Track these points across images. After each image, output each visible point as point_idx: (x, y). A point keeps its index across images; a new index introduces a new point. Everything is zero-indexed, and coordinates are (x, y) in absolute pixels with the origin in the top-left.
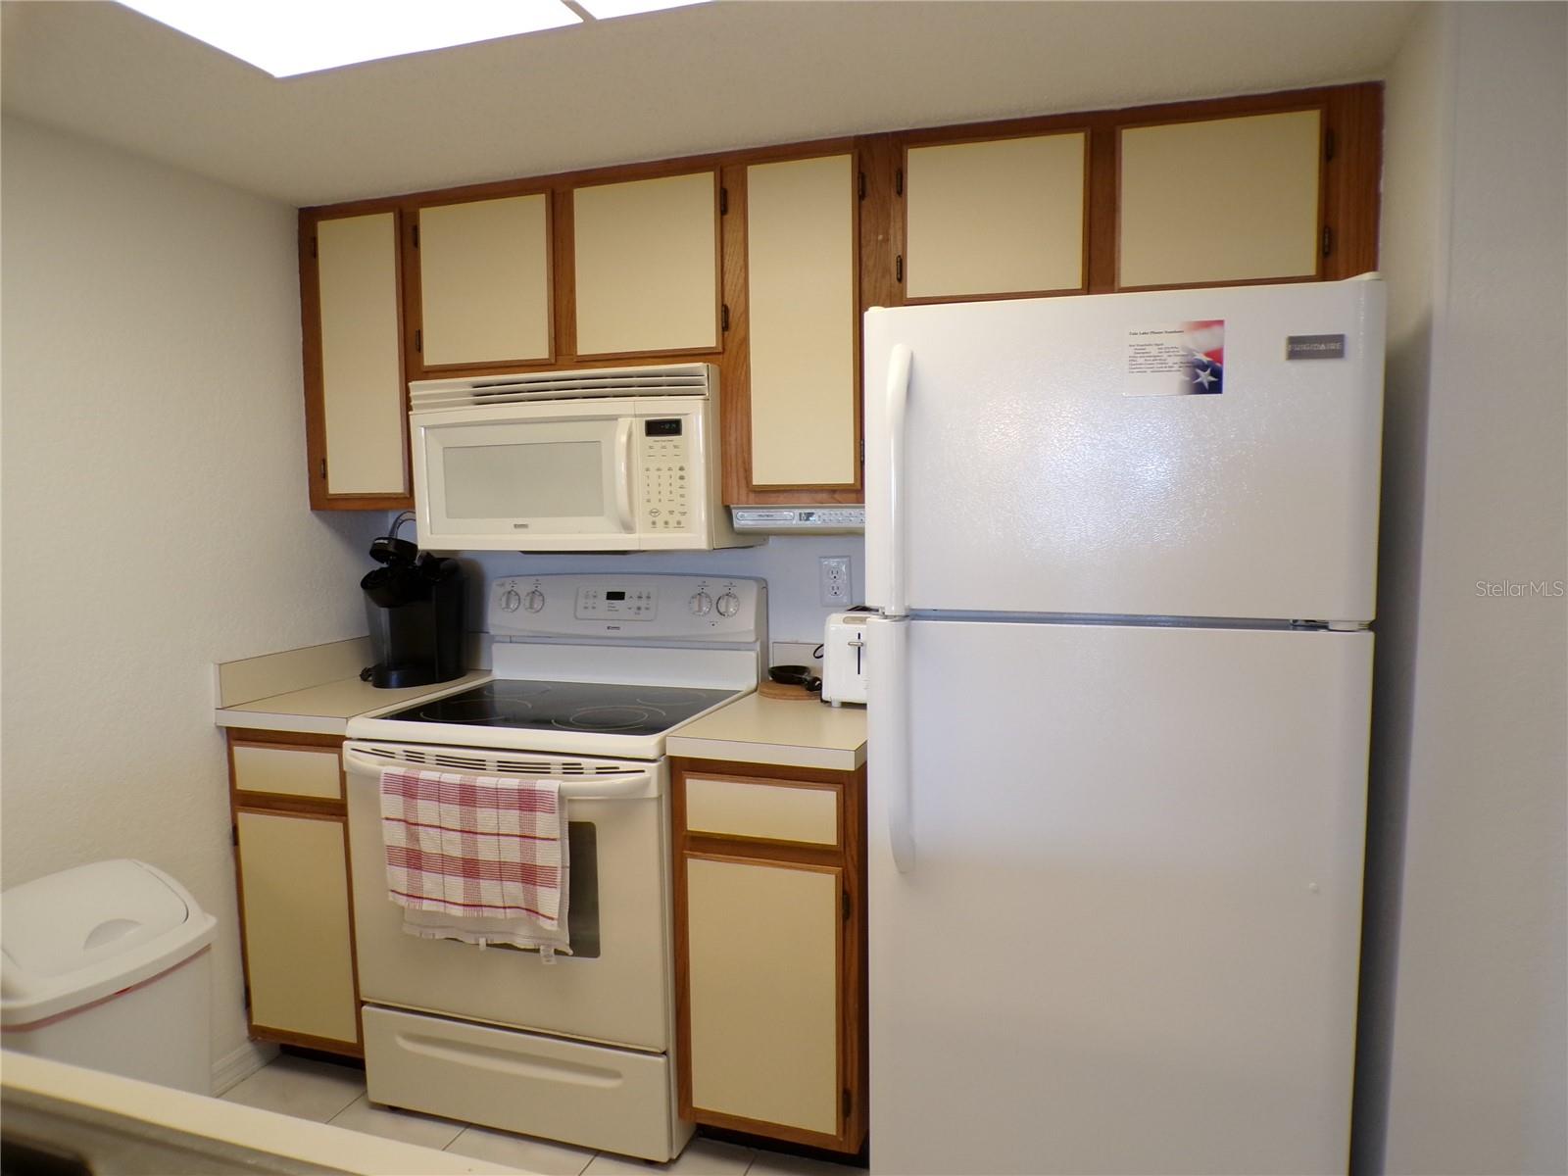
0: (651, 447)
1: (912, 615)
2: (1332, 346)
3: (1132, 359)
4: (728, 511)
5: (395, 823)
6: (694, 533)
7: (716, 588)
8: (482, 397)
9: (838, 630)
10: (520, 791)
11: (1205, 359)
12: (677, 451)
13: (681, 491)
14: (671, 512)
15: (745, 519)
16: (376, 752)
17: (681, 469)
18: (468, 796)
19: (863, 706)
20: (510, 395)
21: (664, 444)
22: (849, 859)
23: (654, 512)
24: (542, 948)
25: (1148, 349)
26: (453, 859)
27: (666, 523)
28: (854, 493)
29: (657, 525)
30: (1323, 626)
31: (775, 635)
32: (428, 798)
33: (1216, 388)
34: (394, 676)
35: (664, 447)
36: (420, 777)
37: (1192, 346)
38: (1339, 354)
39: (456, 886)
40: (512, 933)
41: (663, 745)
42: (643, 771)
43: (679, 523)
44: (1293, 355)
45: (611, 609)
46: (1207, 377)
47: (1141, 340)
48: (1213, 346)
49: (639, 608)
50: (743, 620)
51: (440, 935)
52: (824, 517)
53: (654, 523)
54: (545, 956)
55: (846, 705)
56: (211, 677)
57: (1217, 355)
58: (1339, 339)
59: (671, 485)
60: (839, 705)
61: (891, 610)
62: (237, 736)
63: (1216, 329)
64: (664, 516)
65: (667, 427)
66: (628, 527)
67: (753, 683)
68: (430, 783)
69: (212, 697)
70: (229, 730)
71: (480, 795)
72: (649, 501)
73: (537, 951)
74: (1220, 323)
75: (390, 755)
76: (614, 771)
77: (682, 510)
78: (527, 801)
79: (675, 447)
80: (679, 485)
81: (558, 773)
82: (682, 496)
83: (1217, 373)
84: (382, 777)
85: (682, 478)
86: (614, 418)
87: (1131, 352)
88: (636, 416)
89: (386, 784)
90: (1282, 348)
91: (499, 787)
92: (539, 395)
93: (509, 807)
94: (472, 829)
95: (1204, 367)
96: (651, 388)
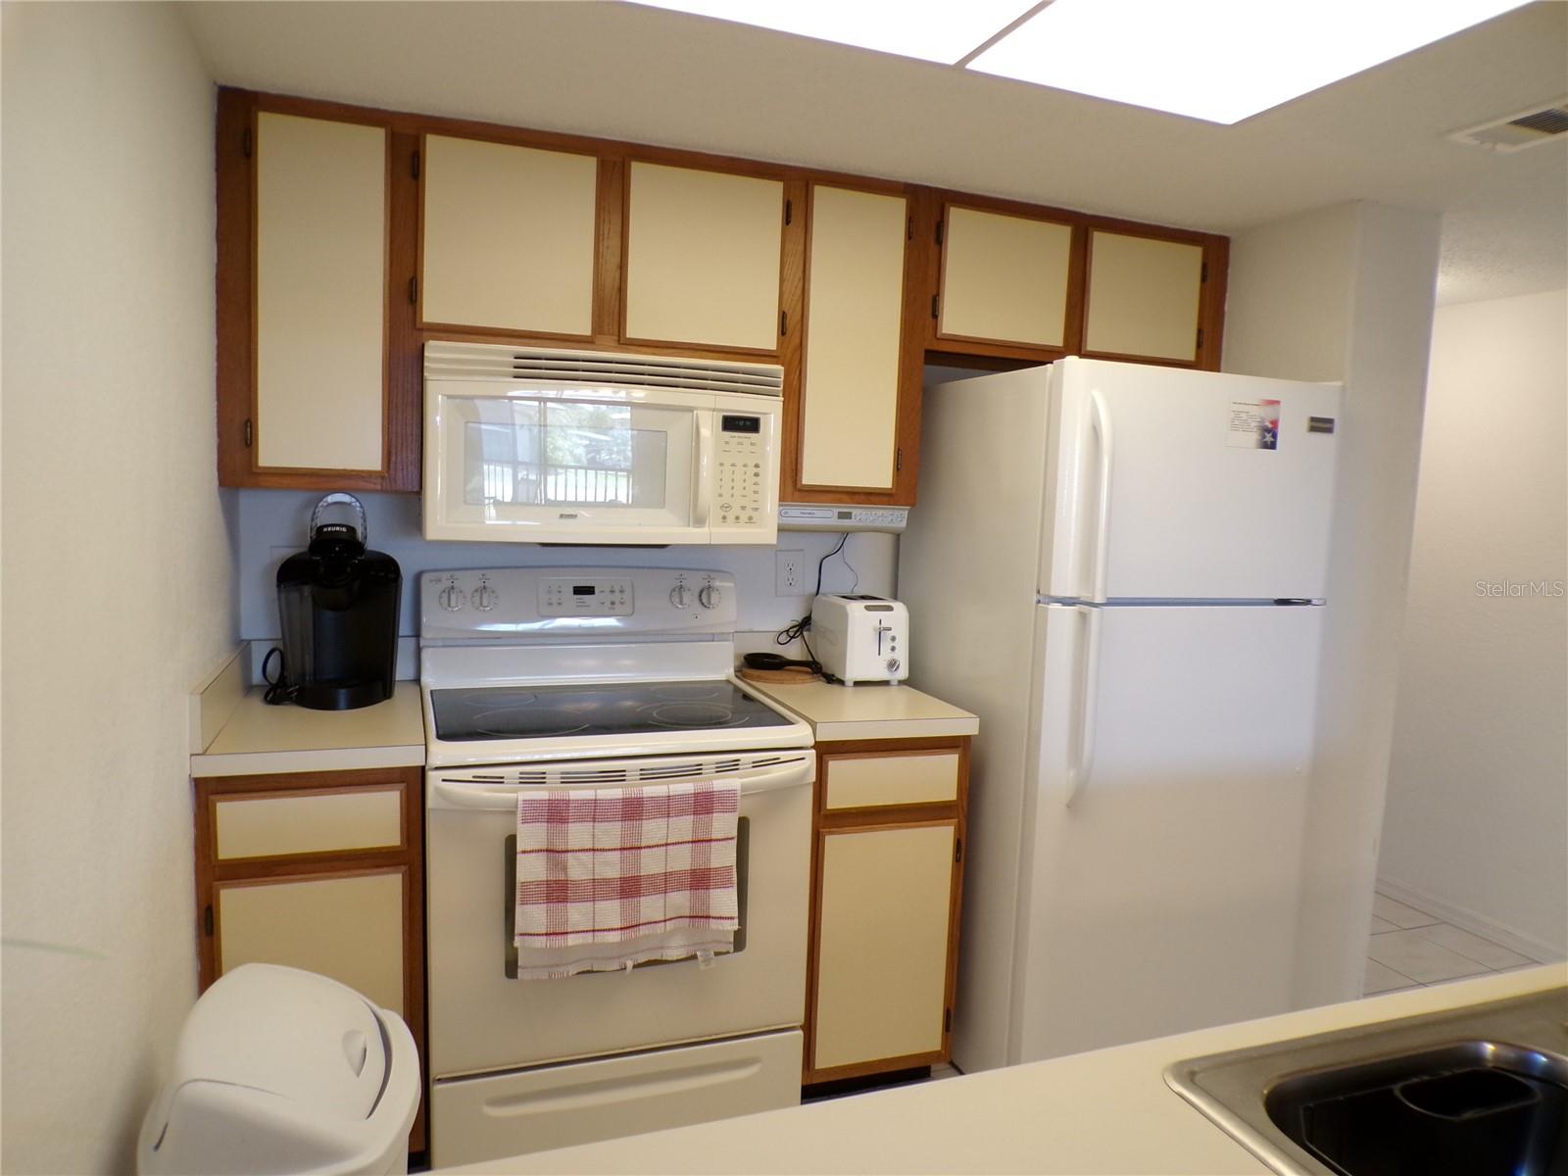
0: (727, 443)
1: (1105, 602)
2: (1326, 426)
3: (1233, 420)
5: (534, 854)
6: (764, 529)
7: (695, 581)
8: (524, 370)
10: (696, 795)
11: (1270, 426)
12: (753, 449)
13: (756, 488)
14: (743, 508)
17: (757, 466)
18: (633, 810)
21: (740, 440)
22: (960, 810)
23: (725, 507)
24: (698, 953)
25: (1242, 415)
26: (607, 881)
27: (737, 518)
29: (728, 520)
30: (1308, 602)
32: (581, 819)
33: (1272, 446)
35: (741, 444)
36: (571, 798)
37: (1263, 415)
38: (1329, 430)
39: (610, 911)
40: (662, 948)
41: (814, 732)
42: (803, 759)
43: (750, 518)
44: (1313, 429)
45: (580, 604)
46: (1269, 438)
47: (1236, 407)
48: (1273, 418)
49: (613, 603)
51: (573, 970)
52: (863, 516)
53: (724, 518)
54: (704, 961)
57: (1275, 423)
58: (1331, 421)
59: (744, 481)
60: (852, 684)
62: (213, 789)
63: (1276, 406)
64: (736, 511)
65: (741, 423)
68: (584, 802)
71: (647, 806)
72: (721, 495)
73: (694, 957)
74: (1278, 402)
75: (499, 781)
76: (776, 762)
77: (755, 505)
78: (704, 804)
79: (752, 444)
80: (753, 482)
81: (712, 773)
82: (756, 492)
83: (1275, 436)
84: (520, 803)
85: (756, 475)
86: (695, 410)
87: (1232, 415)
88: (714, 410)
89: (525, 810)
90: (1305, 424)
91: (671, 794)
93: (681, 813)
94: (636, 844)
95: (1268, 431)
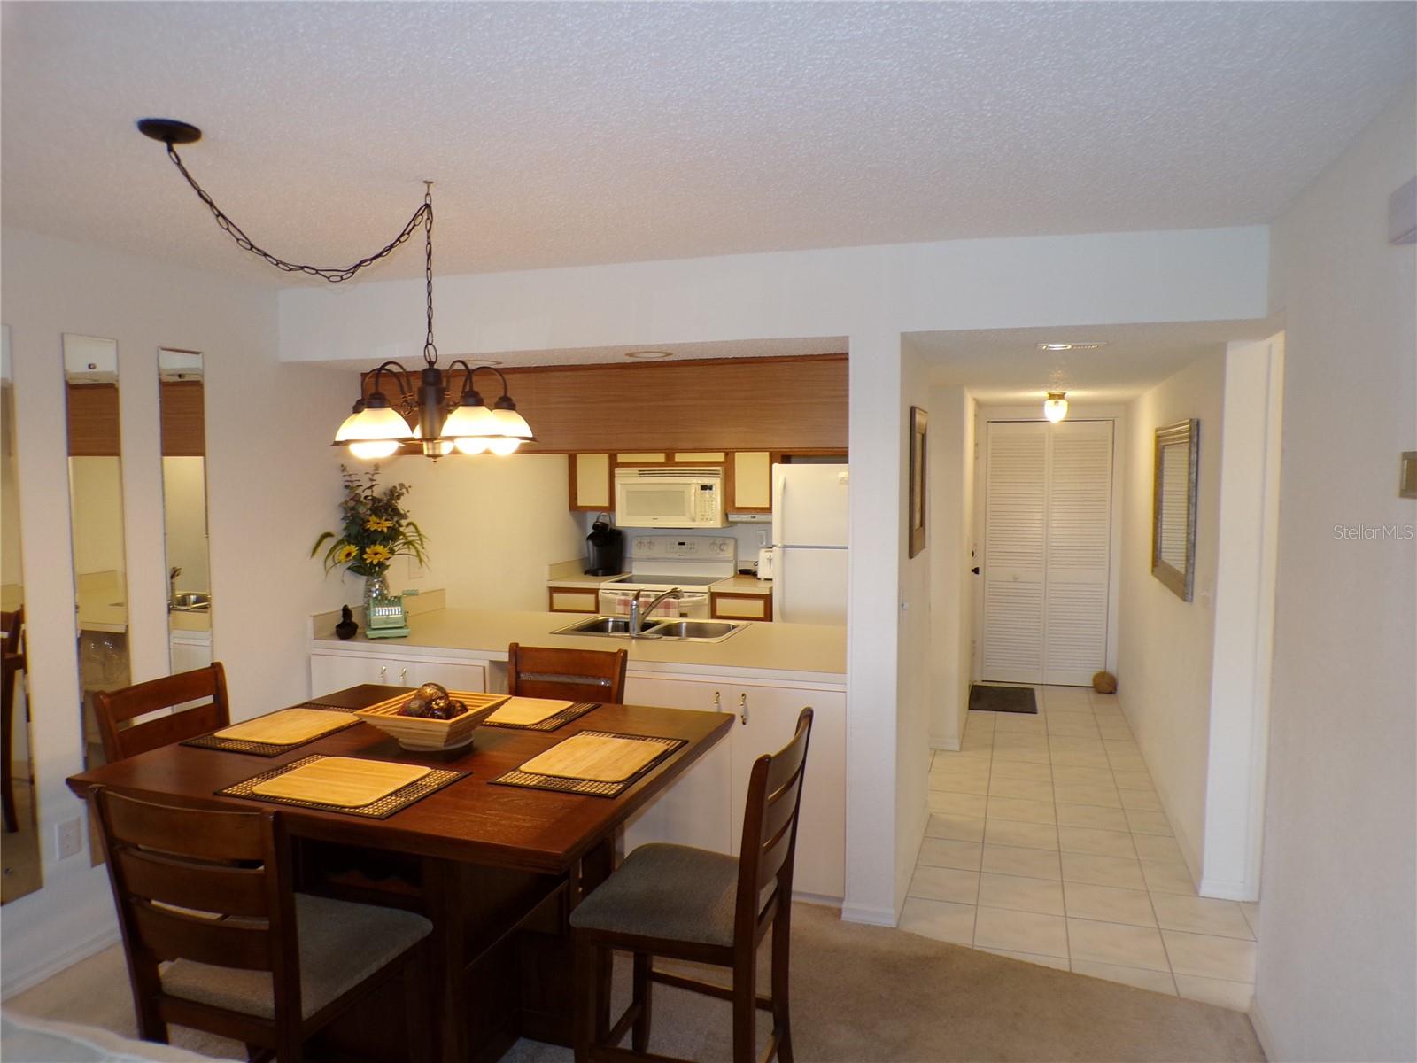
0: (702, 494)
1: (785, 547)
4: (727, 515)
6: (716, 522)
7: (719, 541)
8: (642, 475)
9: (763, 555)
12: (711, 495)
14: (708, 515)
15: (732, 518)
16: (610, 593)
17: (712, 501)
19: (771, 580)
20: (652, 475)
23: (703, 515)
27: (706, 519)
28: (769, 510)
29: (703, 519)
31: (740, 558)
34: (600, 572)
35: (706, 494)
41: (710, 588)
43: (711, 519)
45: (680, 548)
49: (689, 548)
50: (729, 553)
52: (760, 517)
55: (766, 580)
56: (547, 569)
59: (709, 506)
60: (763, 580)
61: (780, 545)
62: (553, 590)
64: (706, 516)
65: (708, 487)
66: (694, 520)
67: (732, 574)
69: (546, 575)
70: (550, 588)
72: (701, 512)
77: (712, 515)
80: (711, 506)
82: (712, 510)
85: (712, 504)
86: (690, 484)
88: (697, 484)
92: (662, 475)
96: (702, 475)
